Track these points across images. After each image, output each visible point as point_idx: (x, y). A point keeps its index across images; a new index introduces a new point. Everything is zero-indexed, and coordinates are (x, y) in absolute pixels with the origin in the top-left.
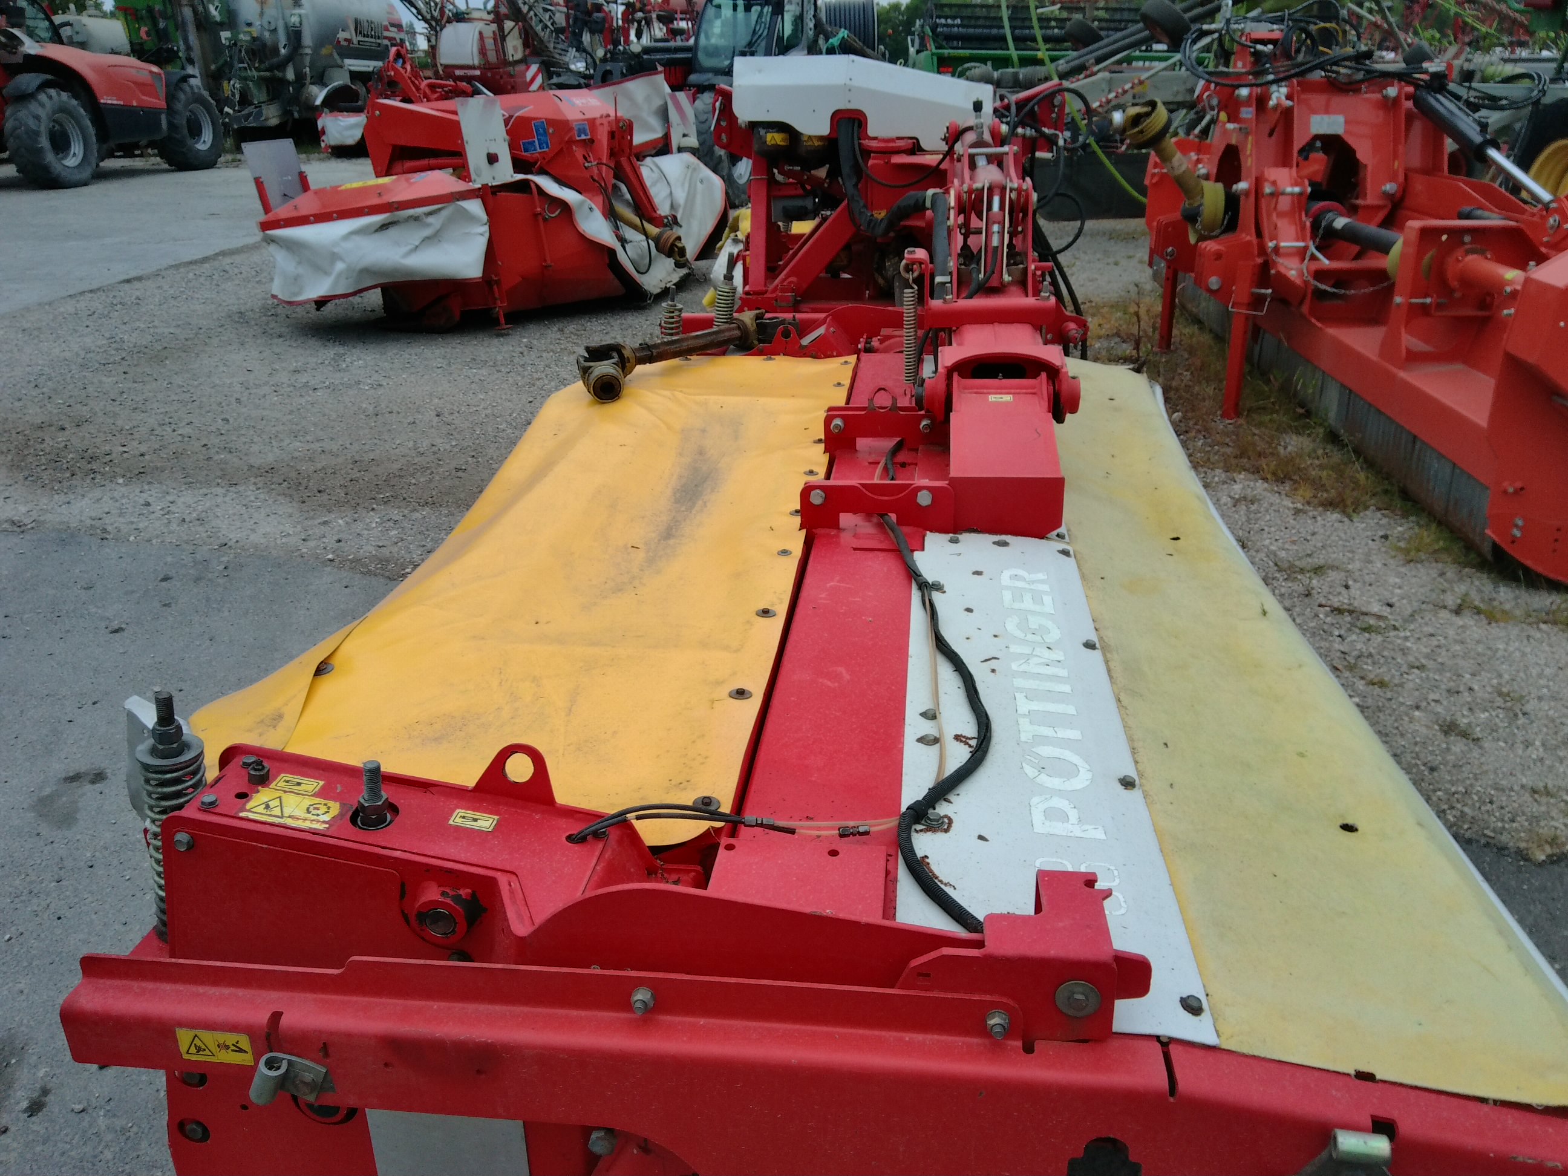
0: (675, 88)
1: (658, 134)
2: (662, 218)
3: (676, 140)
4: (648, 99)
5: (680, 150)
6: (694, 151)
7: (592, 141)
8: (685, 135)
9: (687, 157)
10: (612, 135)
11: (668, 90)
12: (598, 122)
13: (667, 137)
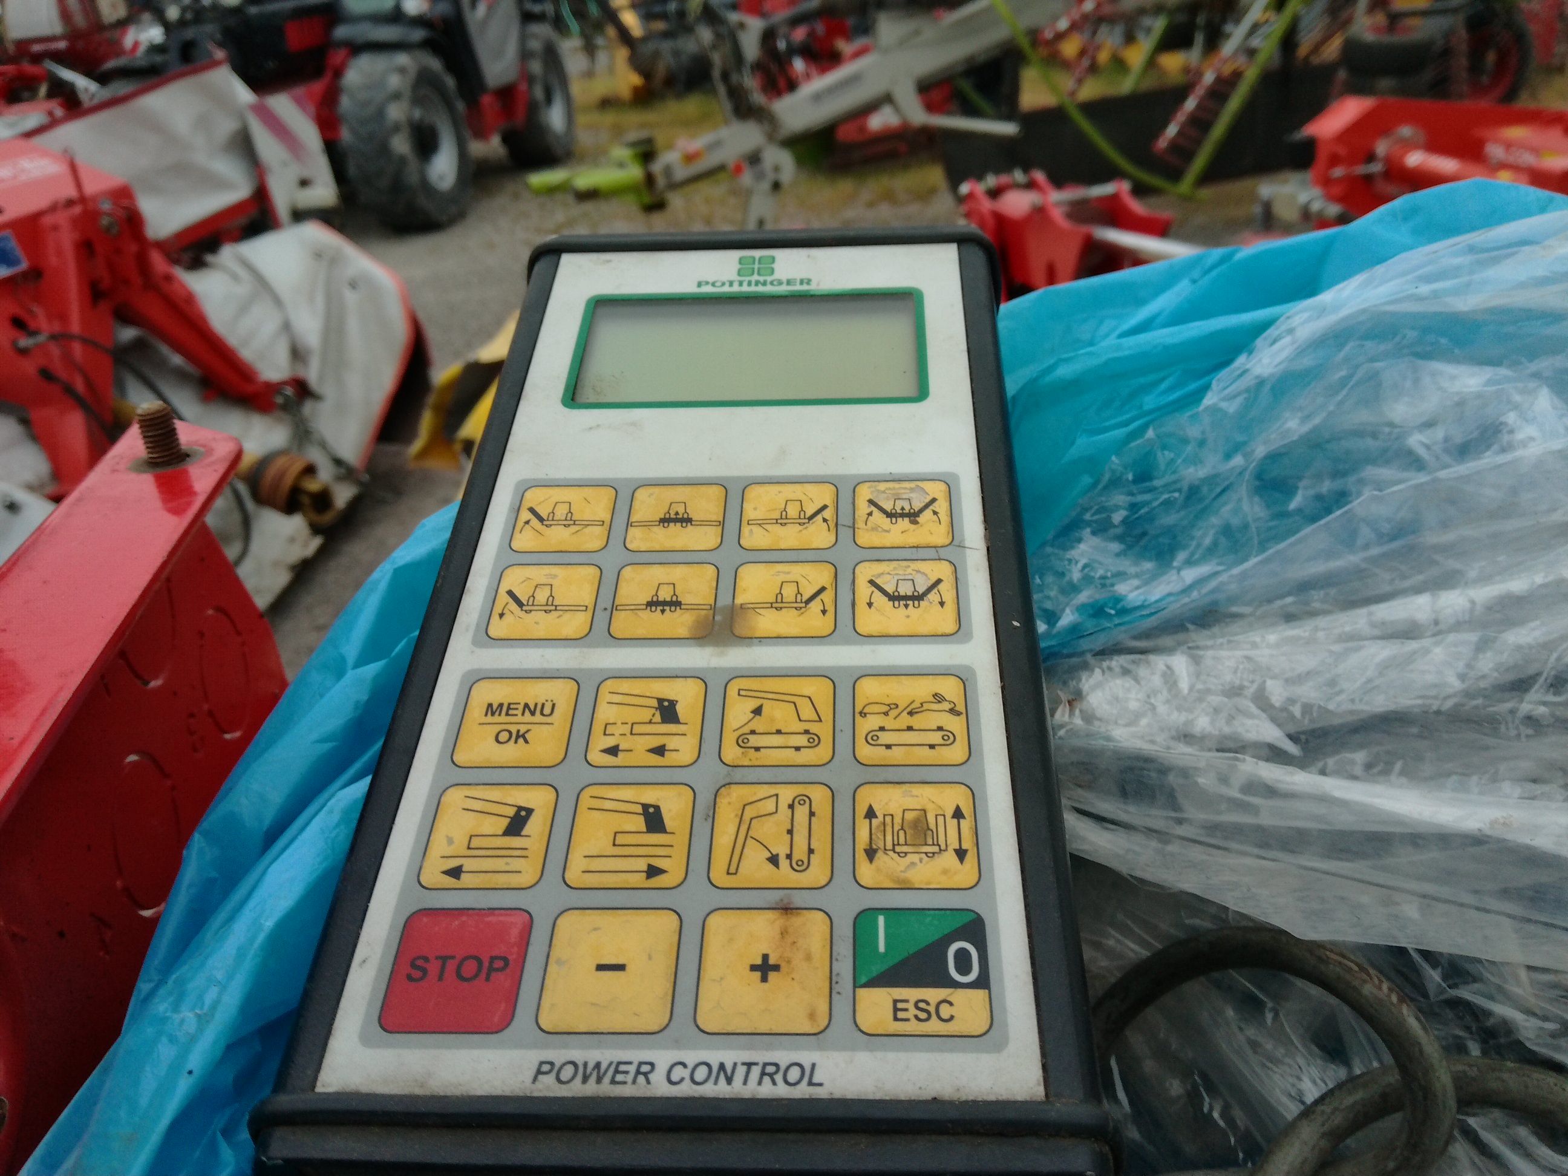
0: (259, 83)
1: (239, 191)
2: (273, 388)
3: (282, 197)
4: (202, 122)
5: (299, 216)
6: (326, 216)
7: (35, 273)
8: (304, 183)
9: (315, 233)
10: (86, 248)
11: (244, 94)
12: (47, 220)
13: (261, 196)
